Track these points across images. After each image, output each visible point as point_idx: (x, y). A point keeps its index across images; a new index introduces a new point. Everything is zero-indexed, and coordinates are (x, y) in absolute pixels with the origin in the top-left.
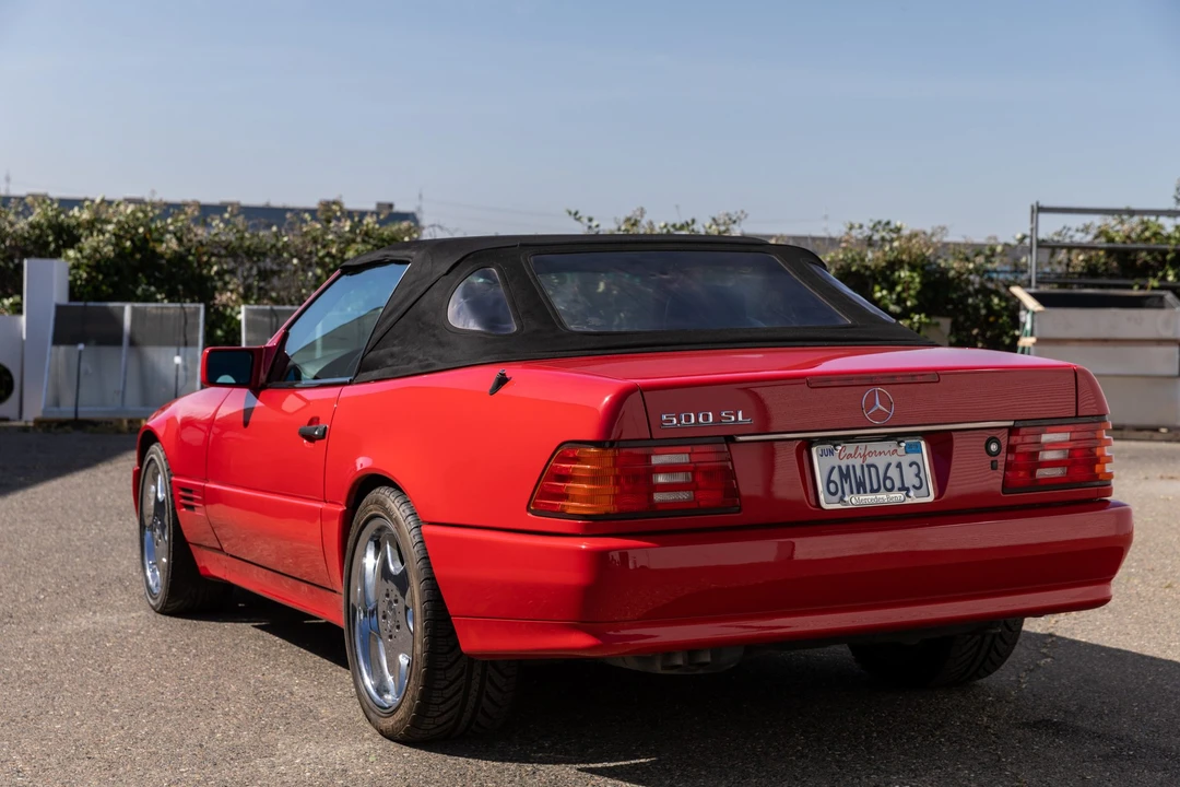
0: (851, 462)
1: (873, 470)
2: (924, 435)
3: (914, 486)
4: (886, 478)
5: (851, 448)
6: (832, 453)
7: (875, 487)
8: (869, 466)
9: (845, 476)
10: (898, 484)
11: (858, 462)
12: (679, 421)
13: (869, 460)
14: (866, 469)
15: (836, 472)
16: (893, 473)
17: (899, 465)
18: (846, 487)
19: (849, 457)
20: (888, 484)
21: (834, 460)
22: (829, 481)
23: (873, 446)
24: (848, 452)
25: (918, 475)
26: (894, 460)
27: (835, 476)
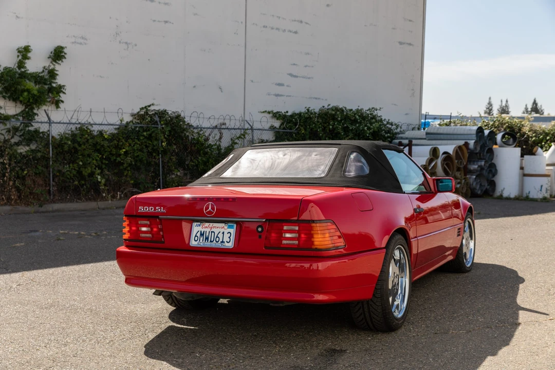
0: (205, 230)
1: (213, 233)
2: (237, 223)
3: (227, 242)
4: (217, 237)
5: (207, 224)
6: (200, 226)
7: (212, 240)
8: (212, 232)
9: (202, 235)
10: (221, 240)
11: (208, 230)
12: (144, 210)
13: (213, 230)
14: (210, 233)
15: (199, 233)
16: (220, 236)
17: (223, 233)
18: (202, 239)
19: (206, 228)
20: (217, 239)
21: (200, 229)
22: (196, 236)
23: (215, 225)
24: (206, 226)
25: (229, 237)
26: (222, 231)
27: (199, 235)
